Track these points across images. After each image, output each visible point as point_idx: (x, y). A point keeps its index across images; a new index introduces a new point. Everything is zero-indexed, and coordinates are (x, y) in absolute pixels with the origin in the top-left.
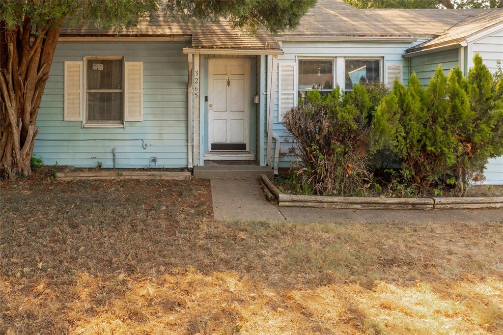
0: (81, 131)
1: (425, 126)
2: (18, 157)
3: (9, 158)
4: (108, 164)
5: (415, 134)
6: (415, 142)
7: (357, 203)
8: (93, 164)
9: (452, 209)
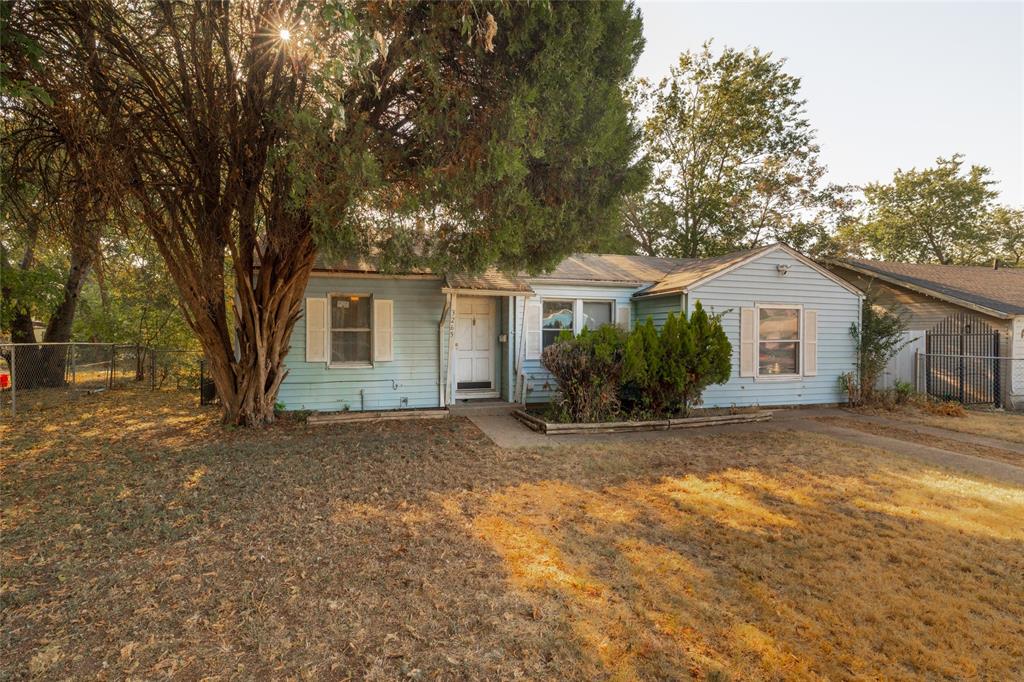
0: (327, 372)
1: (662, 360)
3: (252, 404)
4: (356, 406)
5: (655, 368)
6: (654, 374)
8: (339, 407)
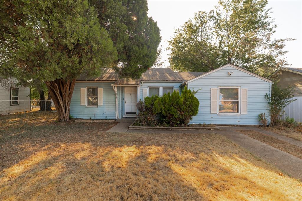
0: (86, 108)
2: (65, 115)
4: (93, 118)
7: (150, 128)
8: (89, 118)
9: (177, 130)
